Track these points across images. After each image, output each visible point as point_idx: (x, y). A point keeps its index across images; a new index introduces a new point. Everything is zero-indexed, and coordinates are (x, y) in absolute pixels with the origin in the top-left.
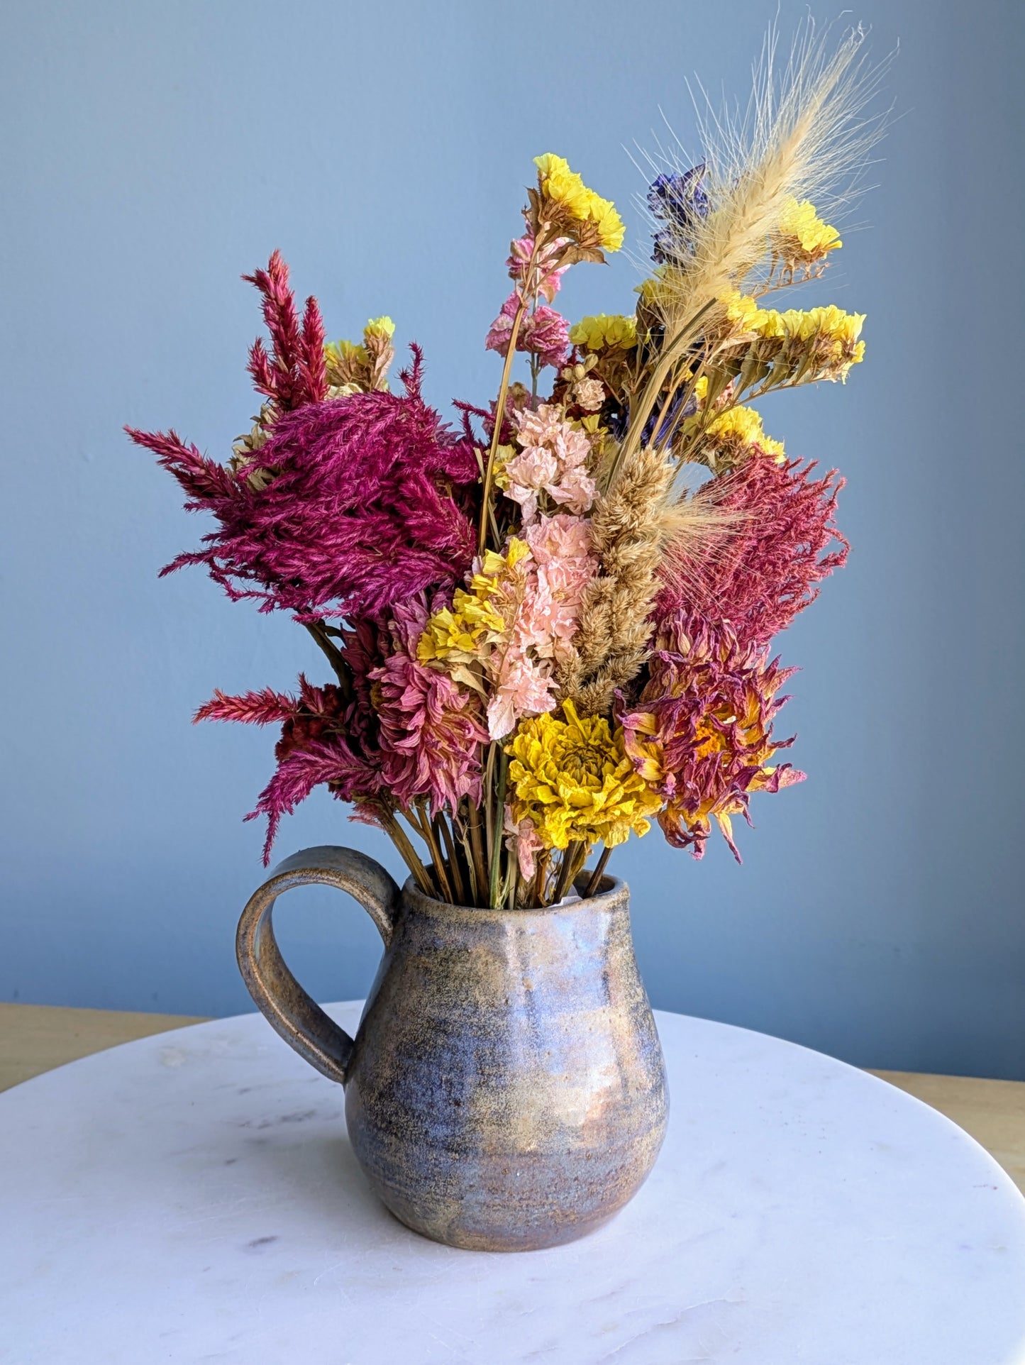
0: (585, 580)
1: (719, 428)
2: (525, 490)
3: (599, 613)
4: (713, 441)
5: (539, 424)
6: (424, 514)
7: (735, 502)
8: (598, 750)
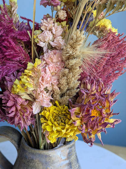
0: (60, 69)
1: (99, 24)
2: (44, 43)
3: (64, 79)
4: (98, 28)
5: (47, 24)
6: (11, 51)
7: (104, 46)
8: (64, 115)
